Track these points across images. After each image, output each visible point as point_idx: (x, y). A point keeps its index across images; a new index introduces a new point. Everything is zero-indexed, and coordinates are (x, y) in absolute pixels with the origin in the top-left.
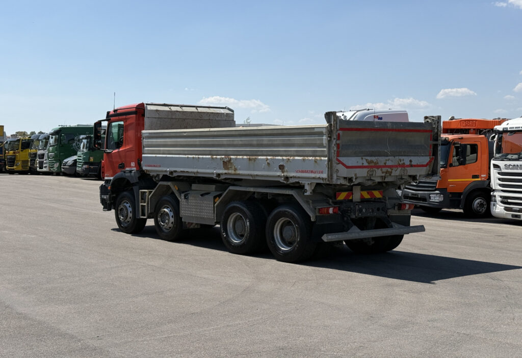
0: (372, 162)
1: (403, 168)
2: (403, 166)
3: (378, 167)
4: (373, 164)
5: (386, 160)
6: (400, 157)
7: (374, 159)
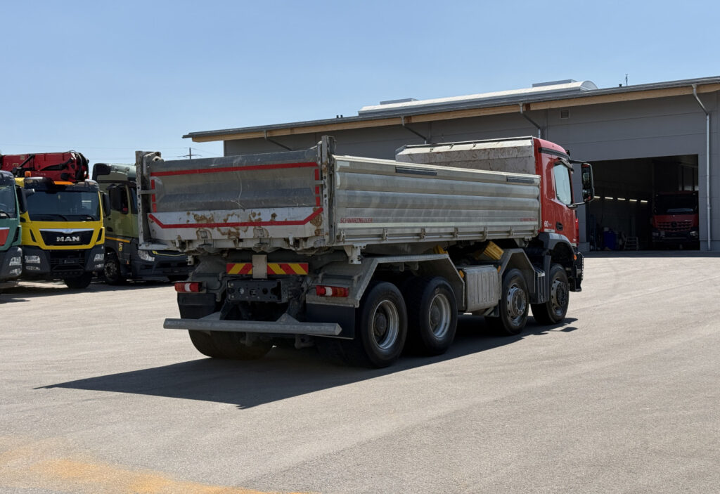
0: (204, 218)
1: (257, 227)
2: (259, 223)
3: (212, 226)
4: (204, 222)
5: (229, 215)
6: (254, 210)
7: (207, 214)
